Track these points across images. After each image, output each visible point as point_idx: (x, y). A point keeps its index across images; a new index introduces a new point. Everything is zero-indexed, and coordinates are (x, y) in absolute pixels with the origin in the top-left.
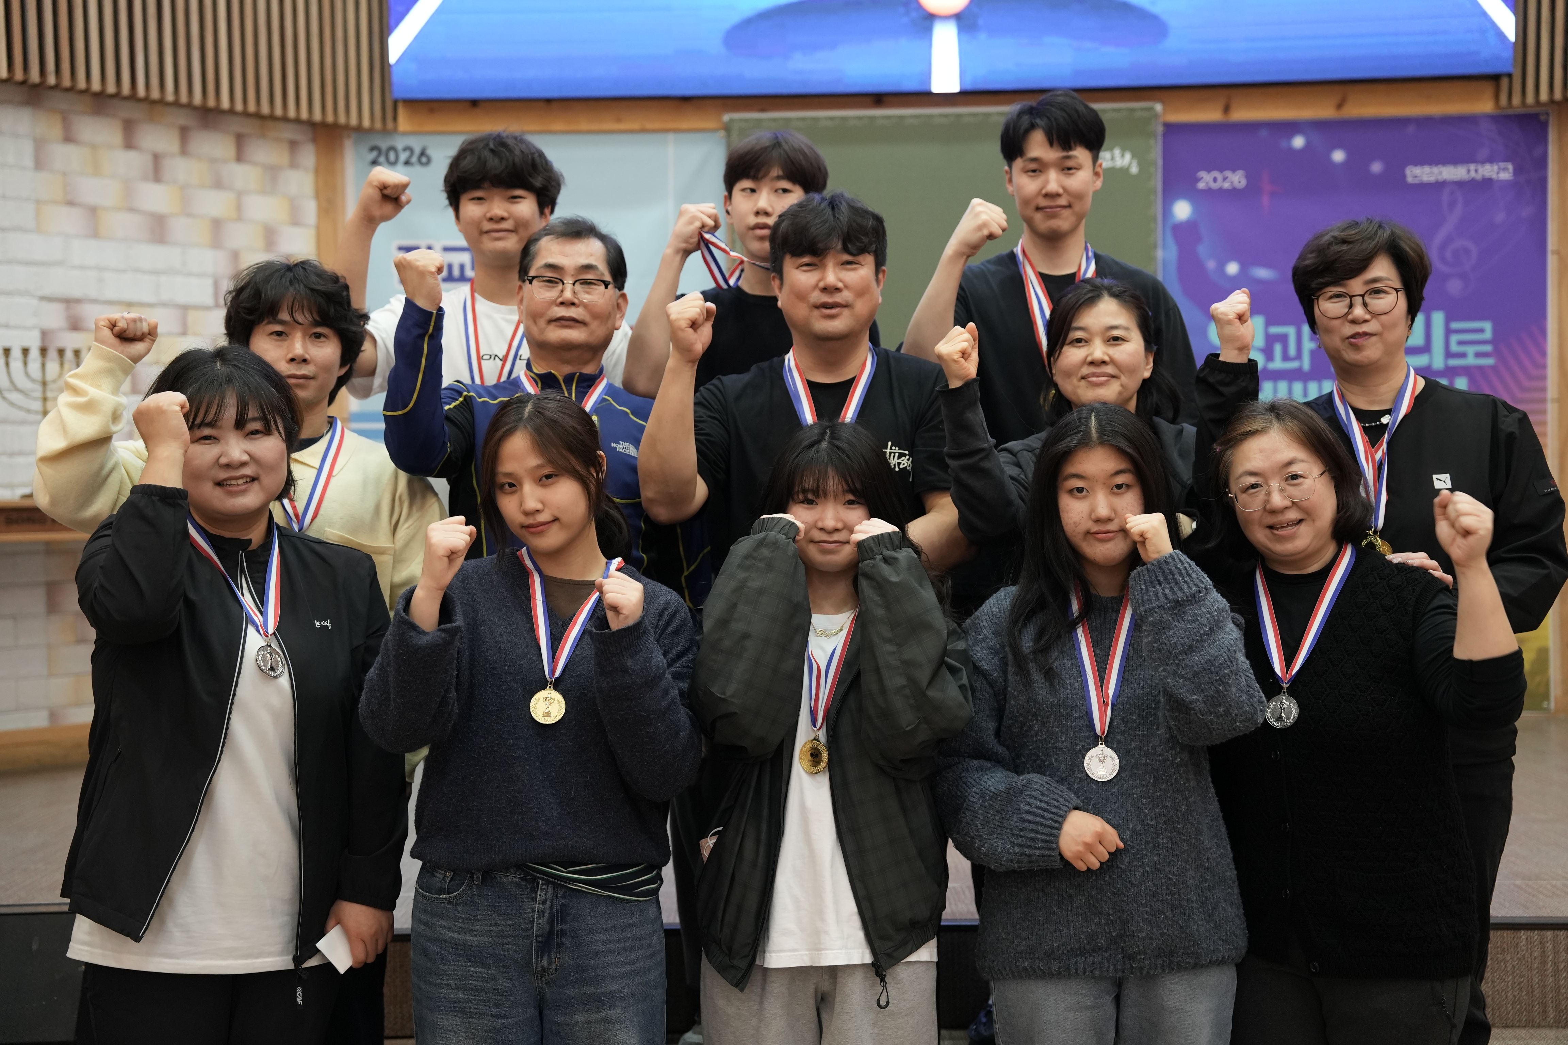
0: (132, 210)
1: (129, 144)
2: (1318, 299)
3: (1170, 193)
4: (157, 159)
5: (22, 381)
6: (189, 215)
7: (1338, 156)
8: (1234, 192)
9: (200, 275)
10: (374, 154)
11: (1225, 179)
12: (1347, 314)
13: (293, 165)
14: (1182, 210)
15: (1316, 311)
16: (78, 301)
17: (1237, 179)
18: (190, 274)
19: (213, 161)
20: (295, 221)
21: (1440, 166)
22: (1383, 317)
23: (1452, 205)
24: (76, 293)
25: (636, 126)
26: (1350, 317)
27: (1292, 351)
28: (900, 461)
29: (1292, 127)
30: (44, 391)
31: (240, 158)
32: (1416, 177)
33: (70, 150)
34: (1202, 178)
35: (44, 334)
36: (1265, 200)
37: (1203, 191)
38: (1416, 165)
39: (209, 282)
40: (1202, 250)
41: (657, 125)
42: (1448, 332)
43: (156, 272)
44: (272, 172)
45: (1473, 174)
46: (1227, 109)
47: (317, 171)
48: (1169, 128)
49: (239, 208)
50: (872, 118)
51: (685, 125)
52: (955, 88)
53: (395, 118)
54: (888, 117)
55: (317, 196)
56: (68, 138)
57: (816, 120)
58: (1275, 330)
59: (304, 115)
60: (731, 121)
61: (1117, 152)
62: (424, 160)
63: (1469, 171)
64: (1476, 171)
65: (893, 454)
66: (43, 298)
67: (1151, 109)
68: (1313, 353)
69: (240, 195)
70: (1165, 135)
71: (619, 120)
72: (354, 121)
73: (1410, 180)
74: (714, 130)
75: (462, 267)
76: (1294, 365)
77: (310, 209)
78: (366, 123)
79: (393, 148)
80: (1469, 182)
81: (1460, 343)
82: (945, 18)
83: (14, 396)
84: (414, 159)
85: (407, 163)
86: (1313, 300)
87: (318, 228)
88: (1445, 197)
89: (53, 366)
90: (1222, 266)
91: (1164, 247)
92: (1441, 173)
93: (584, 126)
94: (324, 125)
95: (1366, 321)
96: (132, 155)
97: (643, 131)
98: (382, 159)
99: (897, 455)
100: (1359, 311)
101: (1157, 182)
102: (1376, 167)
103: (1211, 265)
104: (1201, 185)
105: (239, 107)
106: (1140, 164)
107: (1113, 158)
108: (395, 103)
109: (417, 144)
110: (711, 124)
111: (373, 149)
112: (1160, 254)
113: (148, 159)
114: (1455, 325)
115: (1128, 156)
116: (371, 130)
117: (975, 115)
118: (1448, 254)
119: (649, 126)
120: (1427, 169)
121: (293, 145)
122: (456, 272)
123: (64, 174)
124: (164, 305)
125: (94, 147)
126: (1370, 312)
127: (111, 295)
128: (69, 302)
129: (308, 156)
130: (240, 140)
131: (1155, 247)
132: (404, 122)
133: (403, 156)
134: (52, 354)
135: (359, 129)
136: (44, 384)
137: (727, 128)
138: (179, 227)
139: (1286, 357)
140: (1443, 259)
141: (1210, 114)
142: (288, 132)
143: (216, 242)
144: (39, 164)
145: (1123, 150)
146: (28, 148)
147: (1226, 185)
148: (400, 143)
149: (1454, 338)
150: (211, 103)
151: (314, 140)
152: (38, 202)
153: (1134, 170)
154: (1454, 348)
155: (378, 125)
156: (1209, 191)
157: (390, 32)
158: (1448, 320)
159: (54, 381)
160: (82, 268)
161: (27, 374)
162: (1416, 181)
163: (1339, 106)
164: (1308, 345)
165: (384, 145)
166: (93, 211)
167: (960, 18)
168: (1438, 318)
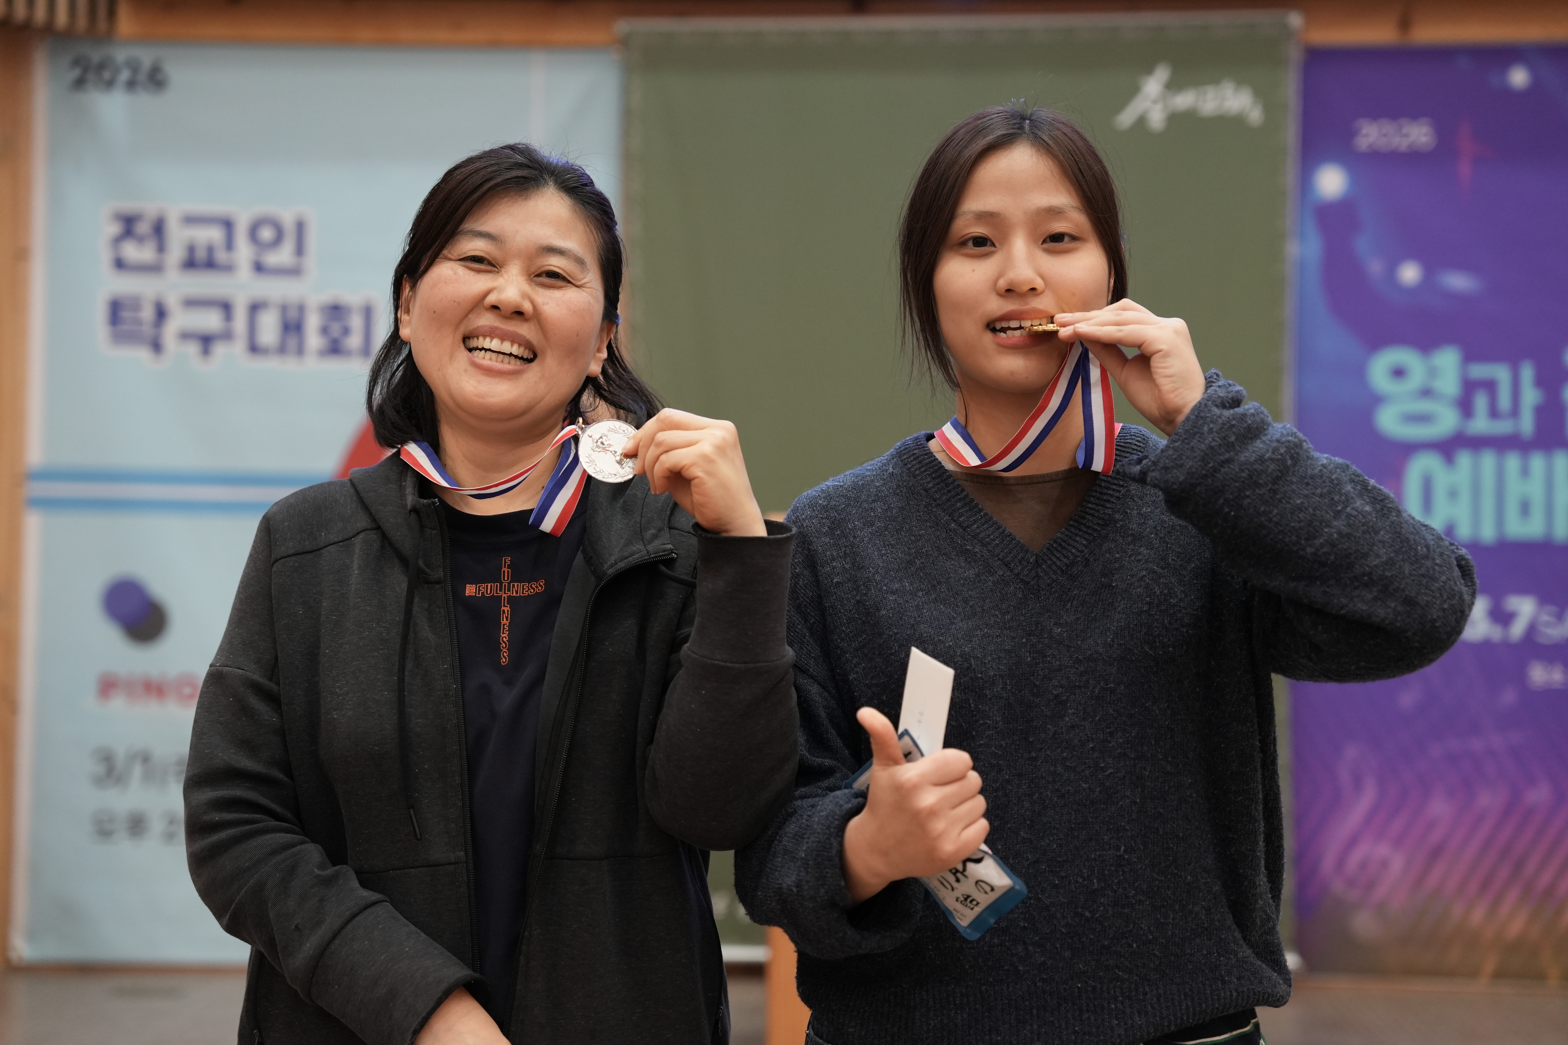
3: (1309, 153)
8: (1414, 156)
10: (77, 68)
11: (1400, 134)
14: (1331, 182)
17: (1420, 135)
25: (482, 37)
27: (1504, 405)
29: (1511, 53)
34: (1363, 131)
36: (1465, 170)
37: (1364, 152)
40: (1362, 243)
41: (514, 37)
46: (1404, 26)
48: (1313, 54)
50: (849, 30)
51: (556, 37)
53: (112, 13)
54: (874, 31)
57: (760, 34)
58: (1479, 371)
60: (629, 32)
62: (157, 81)
67: (1283, 22)
68: (1537, 408)
70: (1305, 65)
72: (42, 17)
74: (604, 47)
75: (210, 246)
76: (1503, 427)
78: (62, 18)
79: (106, 62)
84: (142, 81)
85: (129, 86)
90: (1393, 269)
91: (1300, 238)
97: (493, 44)
98: (91, 76)
101: (1290, 134)
103: (1375, 267)
104: (1362, 143)
106: (1265, 109)
107: (1221, 99)
109: (146, 56)
110: (600, 37)
111: (73, 62)
112: (1293, 249)
115: (1246, 96)
116: (70, 33)
122: (202, 254)
131: (1284, 237)
132: (127, 22)
133: (123, 75)
135: (54, 30)
137: (624, 42)
139: (1494, 413)
141: (1377, 33)
147: (1402, 143)
148: (120, 54)
153: (1255, 115)
155: (82, 22)
156: (1375, 151)
164: (1530, 396)
165: (92, 57)
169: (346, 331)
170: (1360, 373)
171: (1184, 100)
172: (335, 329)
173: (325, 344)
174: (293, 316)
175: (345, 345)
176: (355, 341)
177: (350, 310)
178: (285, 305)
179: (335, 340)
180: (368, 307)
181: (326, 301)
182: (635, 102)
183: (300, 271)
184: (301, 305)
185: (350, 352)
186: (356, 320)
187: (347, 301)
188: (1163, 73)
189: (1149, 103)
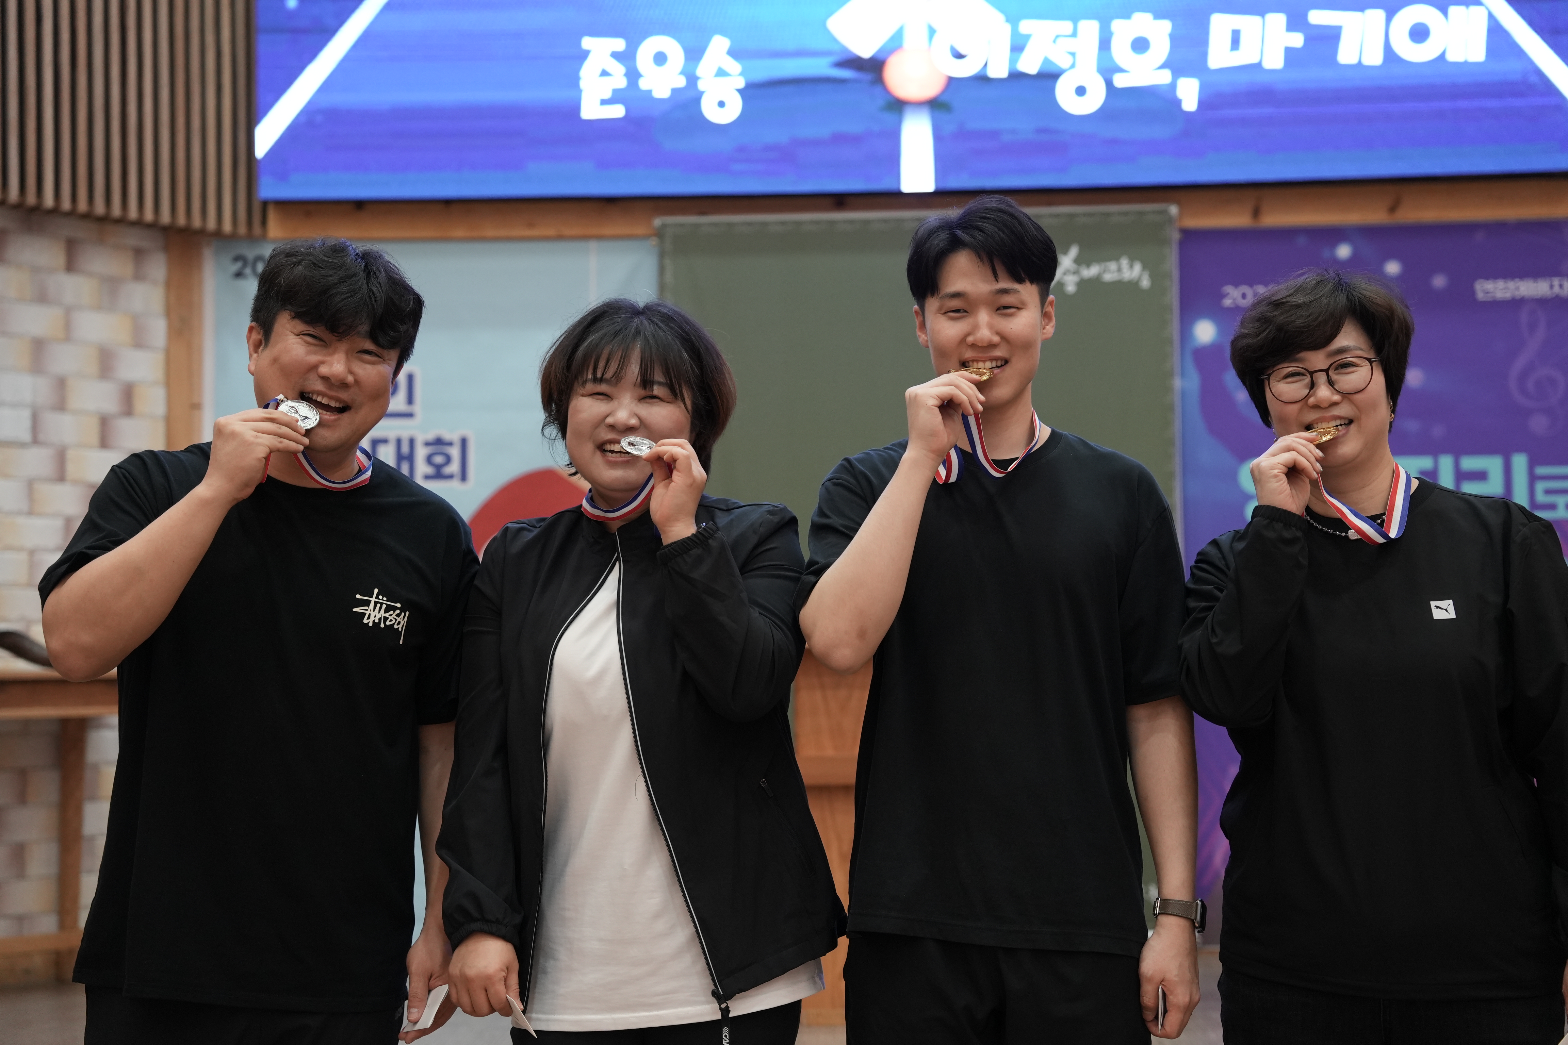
2: (1268, 380)
3: (1188, 311)
7: (1393, 268)
9: (14, 405)
10: (238, 265)
12: (1307, 396)
13: (138, 277)
14: (1205, 332)
15: (1268, 395)
18: (2, 405)
19: (35, 270)
20: (139, 342)
21: (1517, 280)
22: (1357, 397)
23: (1533, 327)
25: (551, 232)
26: (1312, 400)
28: (387, 615)
29: (1336, 234)
31: (70, 267)
32: (1487, 293)
34: (1228, 294)
37: (1229, 310)
38: (1487, 277)
39: (26, 414)
41: (576, 231)
42: (1533, 479)
44: (111, 285)
45: (1557, 289)
46: (1256, 213)
47: (168, 285)
48: (1189, 236)
49: (68, 326)
50: (832, 223)
51: (609, 231)
52: (929, 186)
53: (264, 222)
54: (850, 221)
55: (168, 312)
57: (765, 224)
59: (149, 216)
60: (664, 226)
61: (1124, 262)
63: (1552, 287)
64: (1561, 286)
65: (379, 605)
67: (1165, 212)
69: (69, 311)
70: (1182, 244)
71: (531, 225)
72: (211, 224)
73: (1480, 296)
74: (645, 237)
77: (158, 328)
78: (227, 227)
80: (1553, 299)
81: (1548, 492)
82: (917, 105)
86: (1263, 381)
87: (168, 352)
88: (1524, 317)
91: (1183, 375)
92: (1518, 288)
93: (490, 232)
94: (175, 229)
95: (1335, 404)
97: (560, 238)
98: (248, 271)
99: (384, 606)
100: (1324, 392)
101: (1173, 296)
102: (1439, 281)
104: (1227, 302)
105: (66, 205)
106: (1152, 277)
107: (1119, 270)
108: (265, 204)
110: (640, 230)
111: (237, 259)
112: (1177, 383)
114: (1541, 470)
115: (1137, 267)
116: (233, 237)
118: (1530, 385)
119: (567, 232)
120: (1501, 284)
121: (139, 254)
126: (1338, 392)
129: (158, 267)
130: (72, 248)
131: (1170, 375)
132: (275, 227)
135: (218, 234)
137: (659, 234)
140: (1524, 392)
141: (1236, 218)
142: (133, 238)
143: (37, 367)
145: (1132, 260)
149: (1540, 487)
150: (31, 199)
151: (166, 248)
153: (1145, 283)
154: (1541, 498)
155: (242, 230)
157: (258, 122)
158: (1532, 464)
162: (1488, 298)
163: (1393, 209)
165: (250, 254)
167: (935, 105)
168: (1520, 462)
169: (448, 460)
170: (1233, 477)
171: (1091, 272)
172: (439, 459)
173: (430, 470)
174: (405, 449)
175: (448, 470)
176: (454, 467)
177: (450, 444)
178: (399, 442)
179: (438, 467)
180: (464, 442)
181: (431, 436)
182: (669, 277)
183: (410, 415)
184: (412, 442)
185: (450, 477)
186: (455, 452)
187: (447, 436)
188: (1074, 251)
189: (1065, 274)
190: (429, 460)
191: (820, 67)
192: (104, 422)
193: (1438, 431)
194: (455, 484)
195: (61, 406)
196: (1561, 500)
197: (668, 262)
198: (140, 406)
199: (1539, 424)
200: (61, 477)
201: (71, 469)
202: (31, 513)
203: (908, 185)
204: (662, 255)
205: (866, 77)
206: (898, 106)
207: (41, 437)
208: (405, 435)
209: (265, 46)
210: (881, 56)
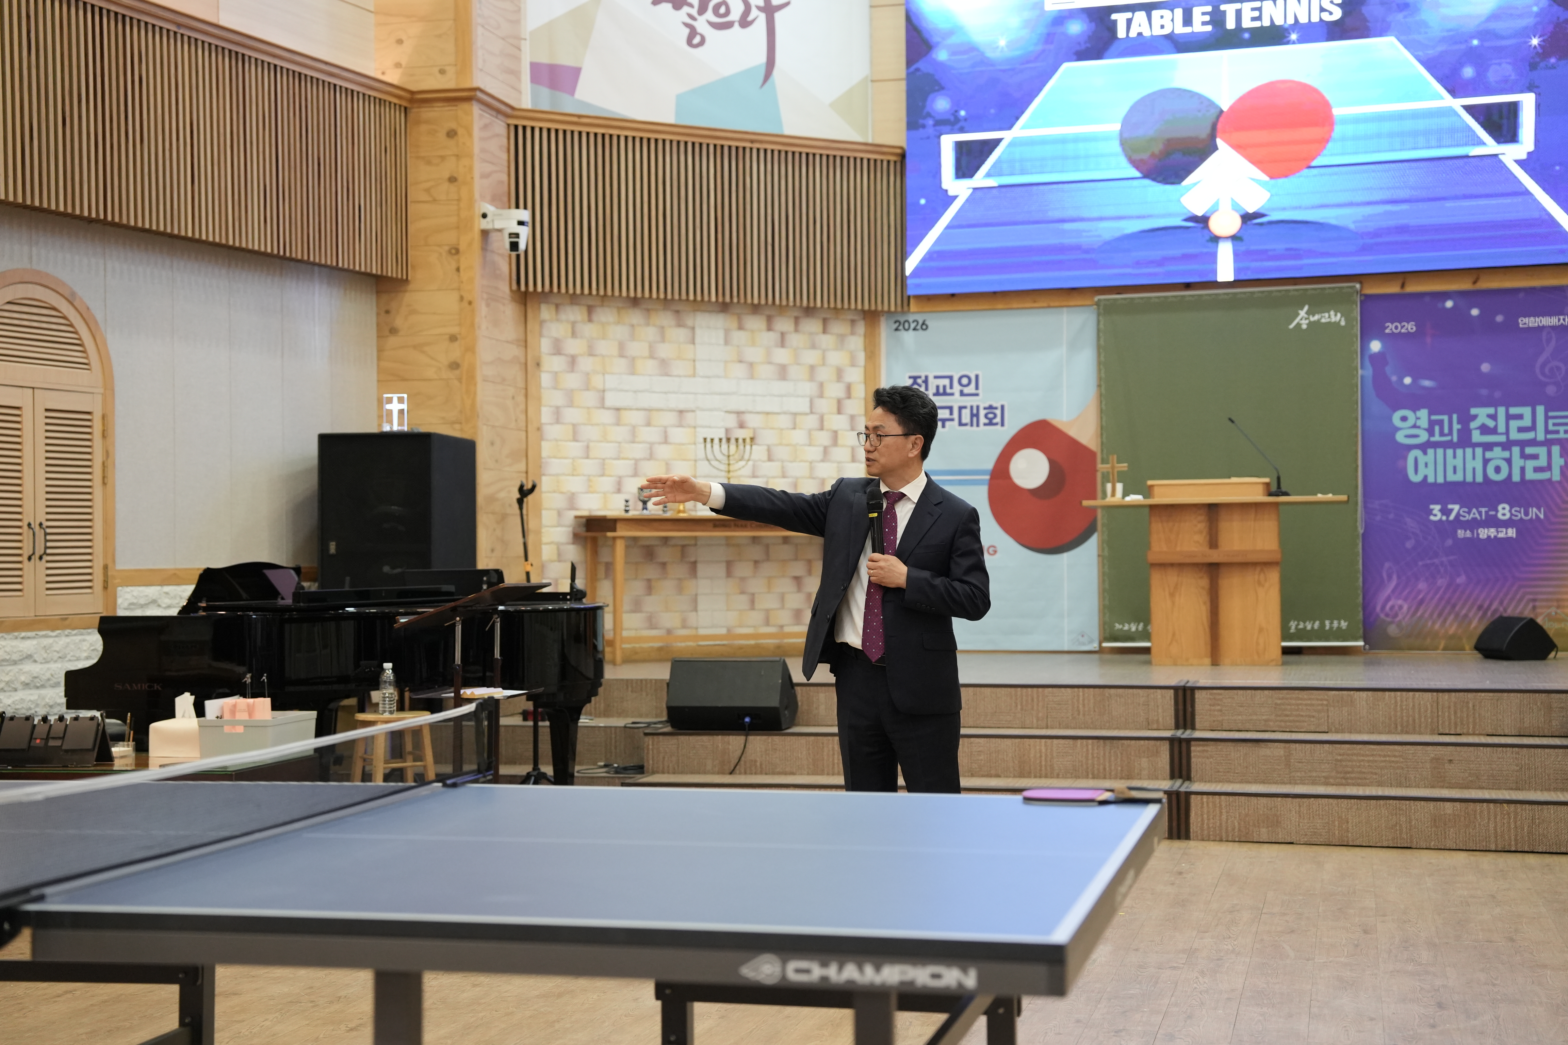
0: (770, 363)
1: (769, 329)
3: (1366, 336)
4: (783, 334)
5: (719, 456)
6: (798, 364)
7: (1475, 312)
8: (1408, 334)
9: (802, 396)
10: (897, 324)
11: (1402, 327)
13: (853, 333)
14: (1376, 346)
16: (743, 413)
17: (1411, 327)
18: (798, 396)
19: (811, 334)
20: (853, 365)
21: (1540, 317)
23: (1549, 341)
24: (742, 409)
25: (1045, 305)
27: (1446, 431)
29: (1446, 295)
30: (729, 460)
31: (825, 331)
32: (1525, 324)
33: (741, 334)
34: (1388, 327)
35: (727, 431)
36: (1429, 340)
37: (1388, 334)
38: (1525, 317)
39: (808, 399)
40: (1388, 369)
41: (1057, 304)
42: (1547, 418)
43: (781, 396)
44: (842, 337)
45: (1562, 322)
46: (1403, 286)
47: (865, 336)
48: (1366, 299)
49: (824, 358)
50: (1183, 296)
51: (1072, 303)
52: (1231, 278)
53: (908, 306)
54: (1192, 296)
55: (865, 349)
56: (741, 328)
58: (1434, 417)
59: (859, 307)
60: (1099, 300)
62: (924, 327)
63: (1559, 320)
64: (1564, 320)
66: (727, 412)
67: (1353, 288)
68: (1459, 430)
69: (824, 351)
70: (1362, 303)
72: (886, 308)
73: (1521, 325)
74: (1089, 306)
75: (944, 387)
76: (1448, 438)
77: (861, 357)
78: (893, 309)
79: (907, 321)
80: (1559, 326)
81: (1554, 425)
82: (1226, 238)
83: (714, 463)
84: (919, 327)
85: (915, 329)
87: (865, 367)
88: (1544, 335)
89: (733, 447)
90: (1401, 379)
91: (1363, 368)
92: (1541, 321)
94: (870, 311)
96: (771, 333)
97: (1049, 307)
98: (901, 327)
101: (1358, 330)
102: (1499, 318)
103: (1394, 378)
104: (1387, 331)
105: (825, 305)
106: (1346, 320)
107: (1329, 317)
108: (909, 297)
109: (921, 320)
110: (1088, 302)
111: (895, 322)
112: (1360, 373)
113: (778, 336)
114: (1551, 414)
115: (1339, 315)
116: (895, 313)
117: (1245, 293)
118: (1547, 370)
119: (1052, 304)
120: (1532, 319)
121: (853, 322)
122: (941, 390)
123: (738, 346)
124: (785, 413)
125: (752, 331)
127: (759, 409)
128: (739, 413)
129: (861, 328)
130: (826, 322)
131: (1356, 368)
132: (913, 307)
133: (913, 325)
134: (733, 441)
135: (889, 312)
136: (729, 456)
137: (1098, 304)
138: (793, 371)
139: (1442, 434)
140: (1543, 374)
141: (1393, 289)
142: (850, 317)
143: (812, 378)
144: (727, 342)
146: (721, 334)
147: (1403, 331)
148: (911, 318)
149: (1551, 422)
150: (812, 303)
151: (864, 319)
152: (726, 362)
153: (1343, 323)
154: (1551, 427)
155: (899, 309)
156: (1392, 334)
157: (906, 259)
158: (1547, 411)
159: (733, 455)
160: (745, 395)
161: (721, 451)
162: (1525, 326)
163: (1475, 282)
164: (1456, 427)
165: (902, 320)
166: (751, 365)
167: (1234, 238)
168: (1540, 410)
169: (995, 416)
170: (1389, 419)
171: (1315, 318)
172: (991, 416)
173: (987, 421)
174: (975, 411)
175: (995, 421)
176: (998, 420)
177: (996, 408)
178: (972, 407)
179: (991, 420)
180: (1003, 407)
181: (987, 405)
182: (1102, 326)
183: (977, 395)
184: (978, 407)
185: (996, 424)
186: (998, 412)
187: (995, 405)
188: (1306, 308)
189: (1301, 319)
190: (986, 416)
191: (1178, 222)
192: (839, 402)
193: (1497, 394)
194: (999, 427)
195: (821, 396)
196: (1562, 429)
197: (1101, 318)
198: (854, 393)
199: (1551, 390)
200: (822, 428)
201: (826, 424)
202: (810, 445)
203: (1221, 278)
204: (1099, 315)
205: (1201, 225)
206: (1216, 239)
207: (814, 410)
208: (975, 405)
209: (910, 218)
210: (1208, 215)
